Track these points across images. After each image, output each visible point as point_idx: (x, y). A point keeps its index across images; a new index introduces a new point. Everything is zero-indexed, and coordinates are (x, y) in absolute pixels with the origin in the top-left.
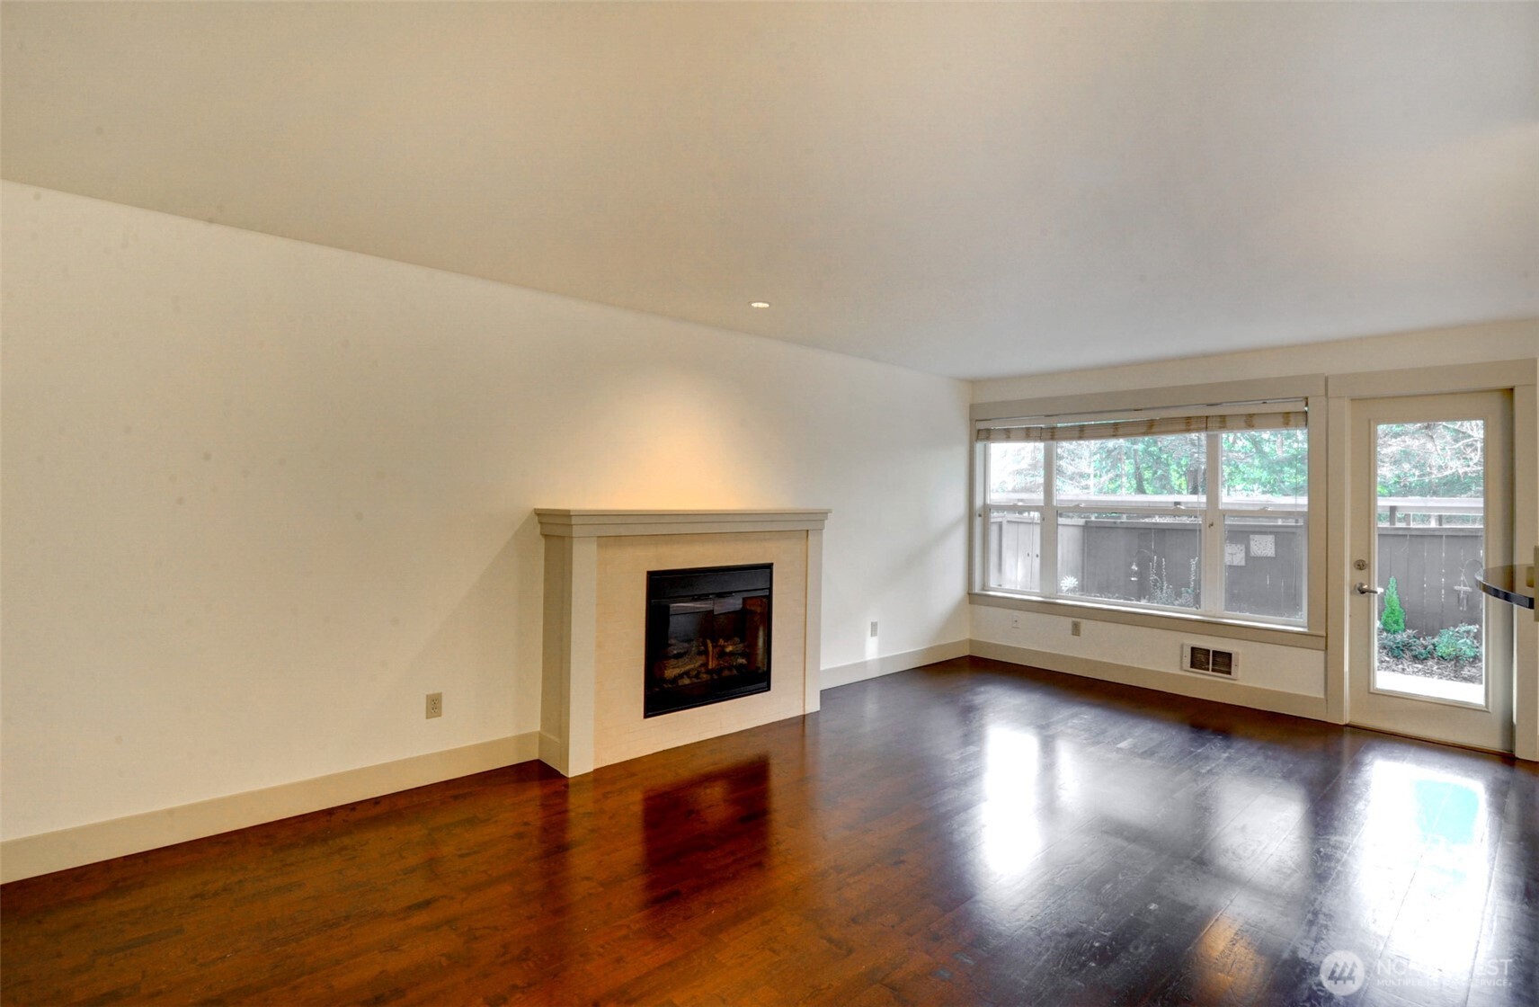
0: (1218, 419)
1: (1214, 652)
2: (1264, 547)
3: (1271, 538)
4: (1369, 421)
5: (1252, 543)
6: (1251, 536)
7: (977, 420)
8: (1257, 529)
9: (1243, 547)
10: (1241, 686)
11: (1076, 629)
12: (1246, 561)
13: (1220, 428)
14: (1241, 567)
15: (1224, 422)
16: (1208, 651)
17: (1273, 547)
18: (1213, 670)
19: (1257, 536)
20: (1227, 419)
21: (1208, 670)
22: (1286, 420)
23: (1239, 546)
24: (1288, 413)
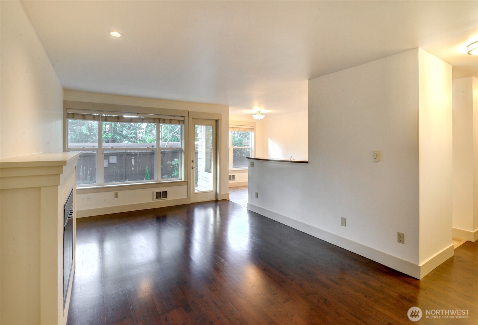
0: (163, 120)
1: (162, 192)
2: (113, 160)
3: (115, 157)
4: (194, 124)
5: (110, 159)
6: (110, 157)
7: (67, 109)
8: (112, 154)
9: (107, 161)
10: (170, 200)
11: (116, 195)
12: (108, 165)
13: (163, 122)
14: (107, 167)
15: (164, 121)
16: (161, 192)
17: (116, 160)
18: (162, 198)
19: (112, 156)
20: (165, 120)
21: (160, 198)
22: (179, 122)
23: (106, 160)
24: (180, 120)
